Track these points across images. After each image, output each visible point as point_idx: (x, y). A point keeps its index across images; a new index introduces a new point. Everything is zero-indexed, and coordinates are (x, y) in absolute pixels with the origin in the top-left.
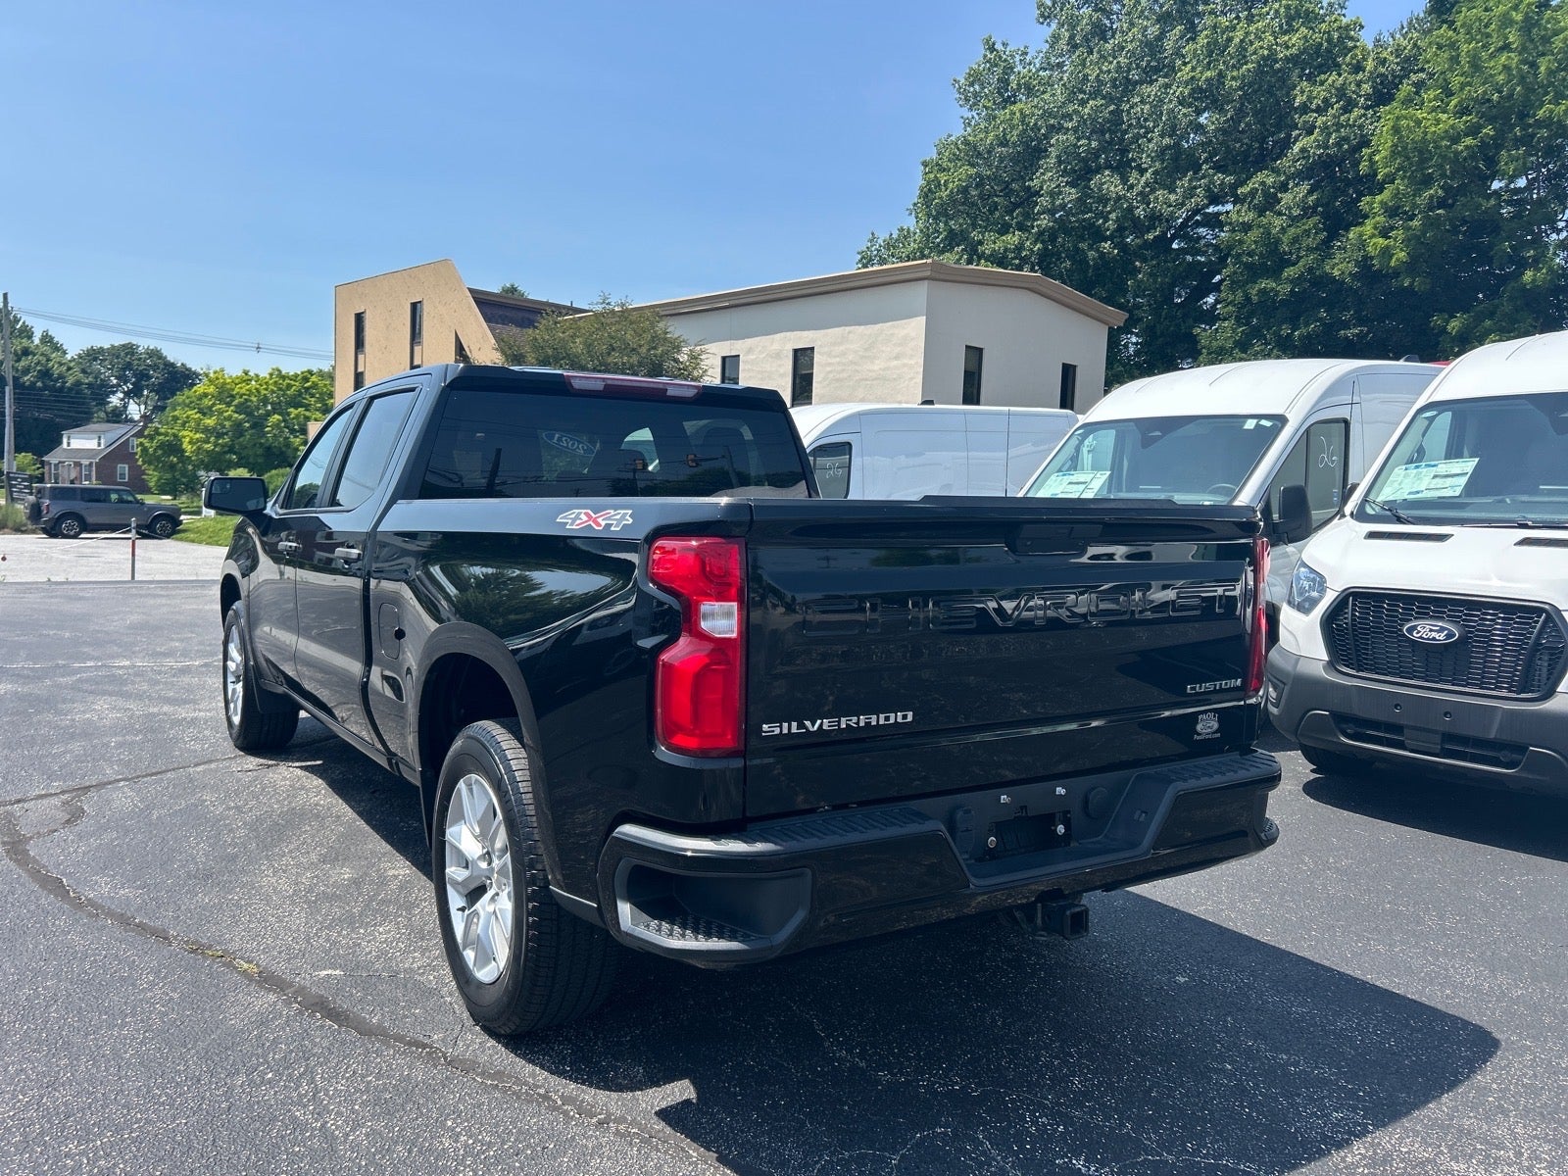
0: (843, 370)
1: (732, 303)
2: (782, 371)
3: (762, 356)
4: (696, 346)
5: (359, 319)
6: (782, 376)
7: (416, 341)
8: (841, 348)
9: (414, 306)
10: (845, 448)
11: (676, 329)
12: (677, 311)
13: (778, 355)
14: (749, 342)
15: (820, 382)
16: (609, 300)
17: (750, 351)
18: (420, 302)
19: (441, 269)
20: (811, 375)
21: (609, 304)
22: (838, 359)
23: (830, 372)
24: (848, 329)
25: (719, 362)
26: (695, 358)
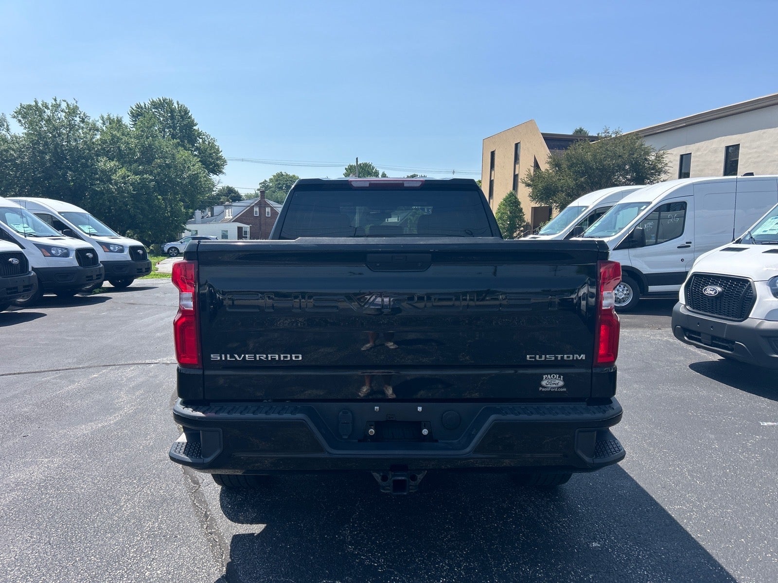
0: (759, 156)
1: (688, 123)
2: (717, 160)
3: (705, 152)
4: (659, 151)
5: (493, 154)
6: (719, 162)
7: (517, 162)
8: (757, 143)
9: (517, 145)
10: (683, 206)
11: (648, 143)
12: (654, 132)
13: (715, 151)
14: (698, 145)
15: (742, 165)
16: (609, 131)
17: (698, 150)
18: (519, 143)
19: (530, 124)
20: (737, 162)
21: (608, 133)
22: (755, 150)
23: (750, 158)
24: (763, 131)
25: (678, 158)
26: (659, 158)
